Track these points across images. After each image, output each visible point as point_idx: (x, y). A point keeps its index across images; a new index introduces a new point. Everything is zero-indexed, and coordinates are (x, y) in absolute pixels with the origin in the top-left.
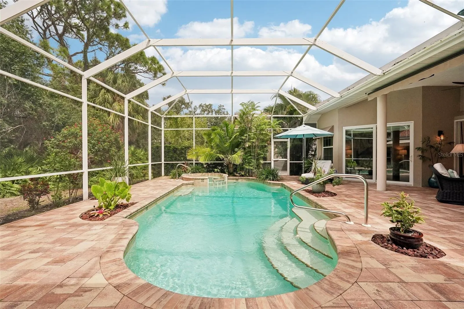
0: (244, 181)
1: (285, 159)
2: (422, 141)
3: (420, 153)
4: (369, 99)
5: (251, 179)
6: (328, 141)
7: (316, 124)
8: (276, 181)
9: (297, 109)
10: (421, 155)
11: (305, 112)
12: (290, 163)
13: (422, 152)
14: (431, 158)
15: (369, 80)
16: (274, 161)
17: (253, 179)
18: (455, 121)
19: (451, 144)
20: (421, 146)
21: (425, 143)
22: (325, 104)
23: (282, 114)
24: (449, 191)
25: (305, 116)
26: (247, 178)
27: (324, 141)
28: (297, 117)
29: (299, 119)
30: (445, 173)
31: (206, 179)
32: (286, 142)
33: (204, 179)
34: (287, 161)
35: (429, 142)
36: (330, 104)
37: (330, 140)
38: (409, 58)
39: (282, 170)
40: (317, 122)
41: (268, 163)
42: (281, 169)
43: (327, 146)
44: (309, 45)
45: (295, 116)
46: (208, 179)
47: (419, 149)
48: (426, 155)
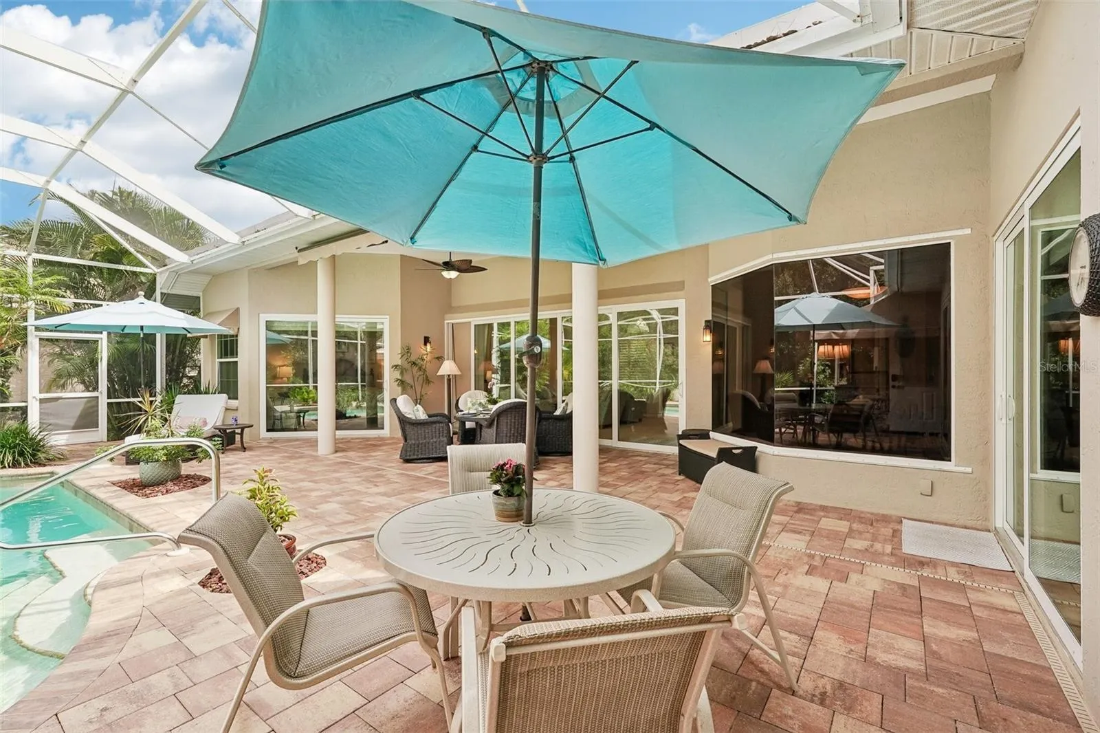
1: (90, 394)
2: (401, 353)
3: (397, 375)
4: (301, 262)
6: (228, 346)
7: (198, 298)
8: (27, 466)
9: (132, 251)
10: (400, 378)
11: (159, 263)
12: (108, 404)
13: (402, 373)
14: (412, 383)
16: (40, 401)
18: (446, 322)
19: (440, 359)
20: (399, 362)
21: (405, 357)
22: (209, 253)
23: (73, 256)
24: (413, 442)
25: (161, 273)
27: (220, 343)
28: (134, 273)
29: (143, 279)
30: (409, 412)
34: (98, 398)
35: (409, 355)
36: (219, 256)
37: (232, 341)
39: (74, 428)
40: (200, 294)
41: (14, 409)
42: (72, 424)
43: (226, 355)
45: (129, 268)
47: (396, 367)
48: (408, 379)
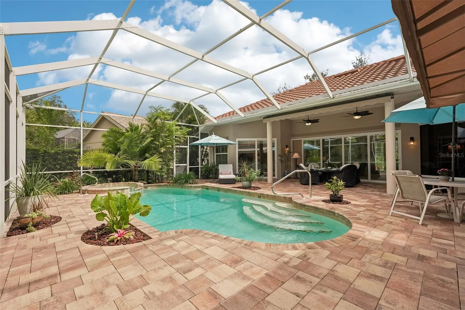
0: (155, 188)
1: (185, 165)
2: (281, 151)
5: (163, 185)
8: (195, 184)
9: (197, 120)
10: (280, 159)
11: (202, 122)
12: (189, 168)
15: (270, 110)
16: (176, 166)
17: (165, 185)
18: (291, 140)
22: (227, 120)
25: (201, 126)
26: (158, 185)
31: (127, 189)
32: (186, 148)
33: (124, 189)
34: (186, 166)
37: (225, 148)
38: (298, 104)
40: (209, 133)
43: (220, 152)
44: (245, 77)
46: (129, 189)
47: (280, 155)
